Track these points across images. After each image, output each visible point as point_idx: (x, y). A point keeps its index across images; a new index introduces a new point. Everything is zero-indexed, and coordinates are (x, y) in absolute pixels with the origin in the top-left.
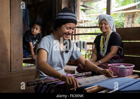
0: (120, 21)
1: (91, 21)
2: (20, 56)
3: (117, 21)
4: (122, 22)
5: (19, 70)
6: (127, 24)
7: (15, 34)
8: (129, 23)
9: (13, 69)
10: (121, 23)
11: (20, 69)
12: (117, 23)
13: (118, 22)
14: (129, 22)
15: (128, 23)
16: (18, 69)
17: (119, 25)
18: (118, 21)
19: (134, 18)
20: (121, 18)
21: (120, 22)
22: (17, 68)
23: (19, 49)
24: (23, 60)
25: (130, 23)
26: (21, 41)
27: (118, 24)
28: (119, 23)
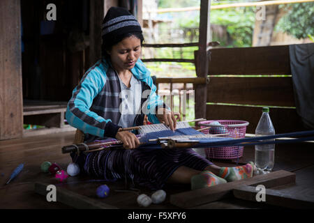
0: (244, 22)
1: (171, 22)
2: (18, 108)
3: (236, 24)
4: (249, 24)
5: (15, 137)
6: (262, 32)
7: (6, 60)
8: (265, 29)
9: (4, 134)
10: (247, 27)
11: (18, 135)
12: (236, 29)
13: (238, 26)
14: (265, 25)
15: (262, 28)
16: (14, 134)
17: (241, 32)
18: (239, 22)
19: (279, 15)
20: (248, 13)
21: (243, 25)
22: (12, 133)
23: (15, 92)
24: (25, 116)
25: (267, 29)
26: (19, 75)
27: (239, 31)
28: (241, 28)
